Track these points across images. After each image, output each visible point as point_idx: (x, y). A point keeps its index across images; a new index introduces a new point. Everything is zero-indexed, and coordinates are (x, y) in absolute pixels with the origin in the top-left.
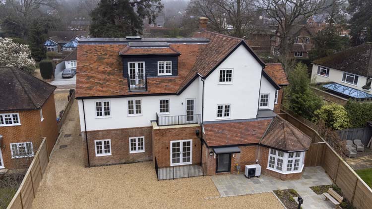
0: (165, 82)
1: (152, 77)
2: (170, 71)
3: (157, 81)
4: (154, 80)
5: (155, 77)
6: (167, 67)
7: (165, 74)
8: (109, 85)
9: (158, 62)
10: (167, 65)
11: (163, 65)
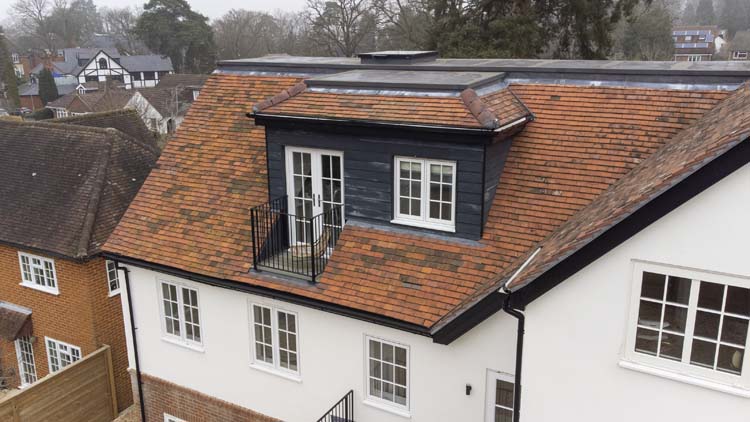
0: (405, 260)
1: (364, 225)
2: (447, 208)
3: (374, 248)
4: (366, 241)
5: (377, 227)
6: (434, 190)
7: (424, 220)
8: (210, 226)
9: (397, 161)
10: (434, 177)
11: (417, 175)
